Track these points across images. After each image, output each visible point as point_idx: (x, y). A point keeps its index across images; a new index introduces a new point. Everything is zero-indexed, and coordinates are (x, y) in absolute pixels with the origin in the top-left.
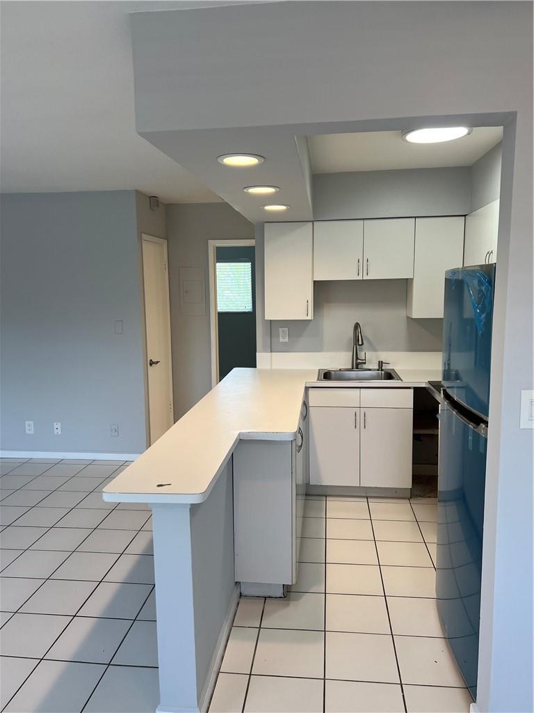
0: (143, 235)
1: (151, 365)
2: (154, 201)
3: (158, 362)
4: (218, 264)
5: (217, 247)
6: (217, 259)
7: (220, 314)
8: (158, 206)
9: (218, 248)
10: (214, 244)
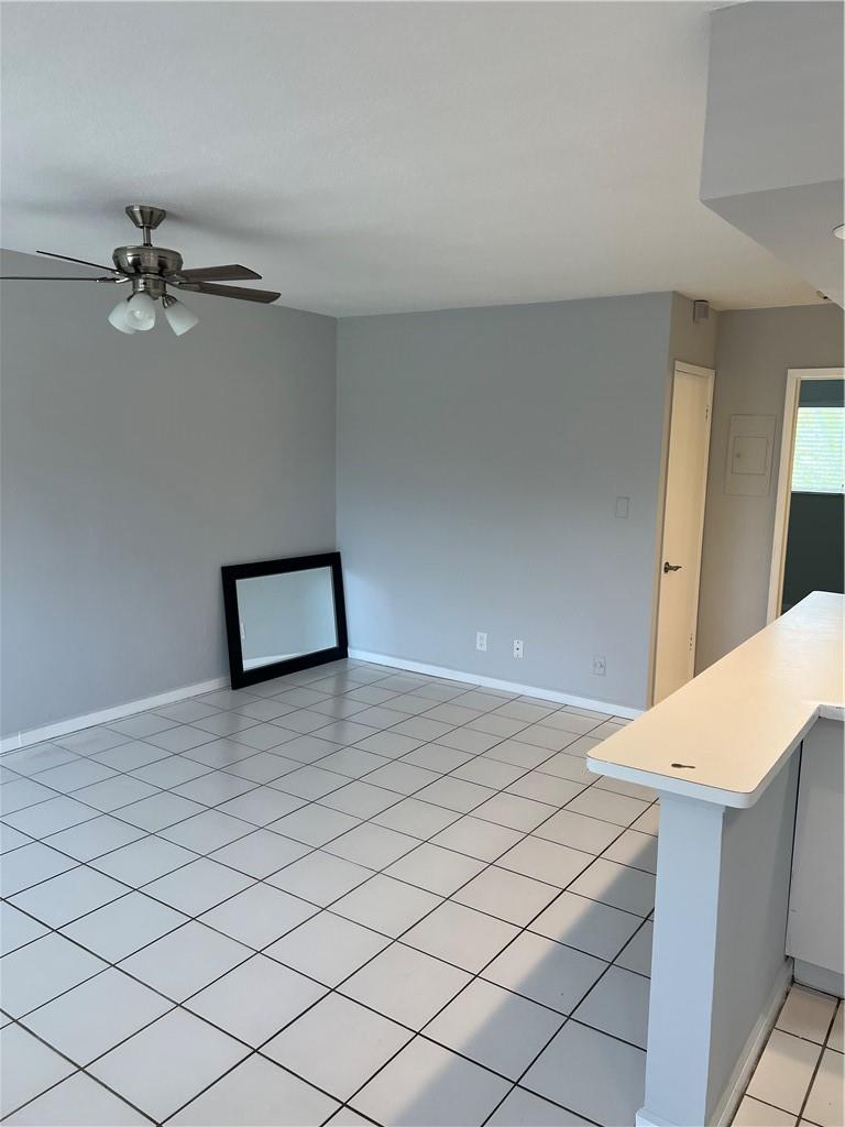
0: (677, 362)
1: (666, 571)
2: (700, 307)
3: (678, 568)
4: (801, 410)
5: (802, 381)
6: (800, 400)
7: (794, 495)
8: (706, 315)
9: (804, 383)
10: (796, 376)
